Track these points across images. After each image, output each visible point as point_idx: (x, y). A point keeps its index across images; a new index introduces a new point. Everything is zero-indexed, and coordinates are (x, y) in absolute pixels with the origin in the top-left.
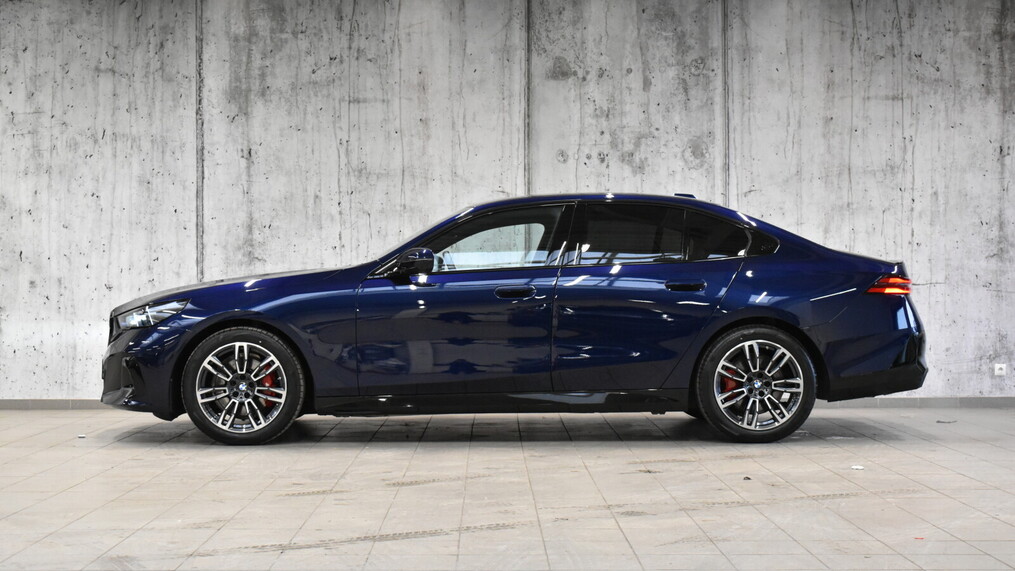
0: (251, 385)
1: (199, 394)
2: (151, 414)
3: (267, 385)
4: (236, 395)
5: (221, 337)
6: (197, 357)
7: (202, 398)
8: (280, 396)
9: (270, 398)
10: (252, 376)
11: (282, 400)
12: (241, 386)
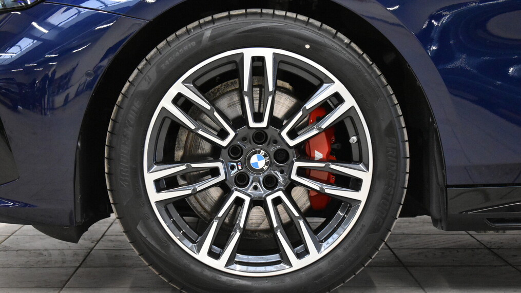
0: (281, 157)
1: (150, 178)
2: (30, 227)
3: (318, 155)
4: (242, 180)
5: (208, 33)
6: (144, 86)
7: (159, 190)
8: (355, 184)
9: (330, 190)
10: (284, 134)
11: (362, 195)
12: (254, 159)
